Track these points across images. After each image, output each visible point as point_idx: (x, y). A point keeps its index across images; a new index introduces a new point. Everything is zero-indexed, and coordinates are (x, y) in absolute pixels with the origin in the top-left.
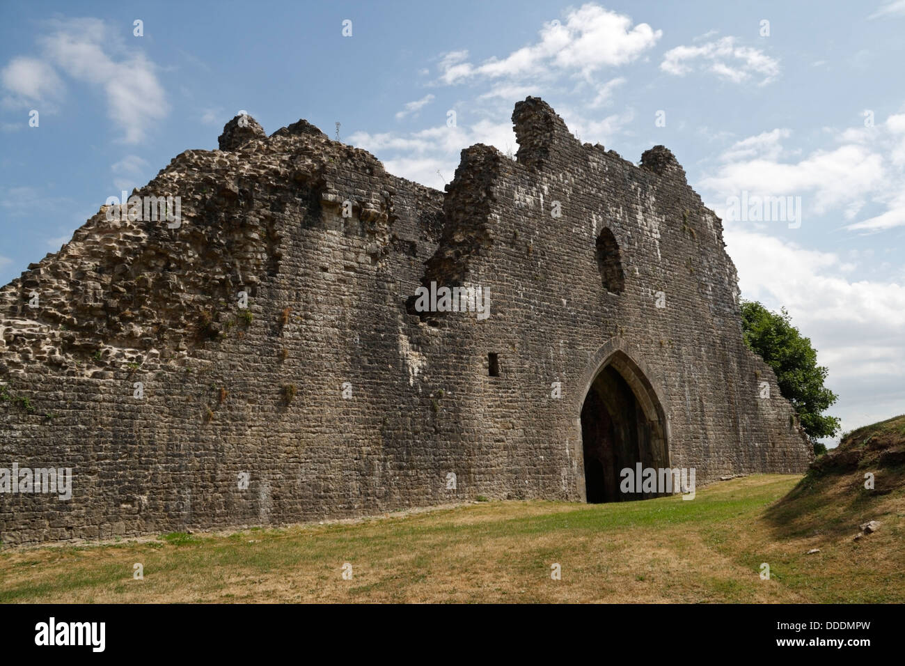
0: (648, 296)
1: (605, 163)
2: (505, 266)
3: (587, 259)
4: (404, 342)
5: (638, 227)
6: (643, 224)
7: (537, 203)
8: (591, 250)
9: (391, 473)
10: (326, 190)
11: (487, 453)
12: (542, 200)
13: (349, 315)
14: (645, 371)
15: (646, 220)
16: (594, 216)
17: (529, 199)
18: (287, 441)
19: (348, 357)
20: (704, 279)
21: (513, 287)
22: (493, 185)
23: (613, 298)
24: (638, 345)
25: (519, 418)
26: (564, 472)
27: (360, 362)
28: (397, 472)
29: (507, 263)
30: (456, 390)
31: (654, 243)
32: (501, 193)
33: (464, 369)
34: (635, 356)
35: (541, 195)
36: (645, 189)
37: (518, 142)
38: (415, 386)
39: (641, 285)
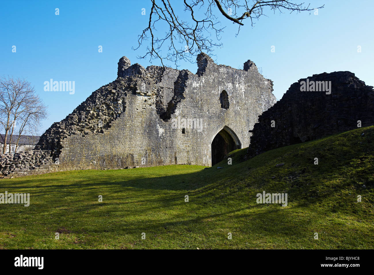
0: (238, 109)
1: (225, 70)
2: (189, 104)
3: (216, 100)
4: (158, 125)
5: (236, 89)
6: (238, 87)
7: (200, 86)
8: (218, 98)
9: (154, 157)
10: (137, 90)
11: (180, 153)
12: (202, 85)
13: (143, 120)
14: (234, 131)
15: (239, 86)
16: (220, 87)
17: (198, 85)
18: (127, 150)
19: (143, 130)
20: (261, 102)
21: (191, 110)
22: (186, 82)
23: (225, 111)
24: (233, 124)
25: (191, 144)
26: (204, 158)
27: (146, 131)
28: (155, 157)
29: (189, 103)
30: (172, 137)
31: (242, 93)
32: (188, 84)
33: (175, 132)
34: (231, 127)
35: (202, 83)
36: (240, 76)
37: (198, 66)
38: (161, 137)
39: (235, 106)
